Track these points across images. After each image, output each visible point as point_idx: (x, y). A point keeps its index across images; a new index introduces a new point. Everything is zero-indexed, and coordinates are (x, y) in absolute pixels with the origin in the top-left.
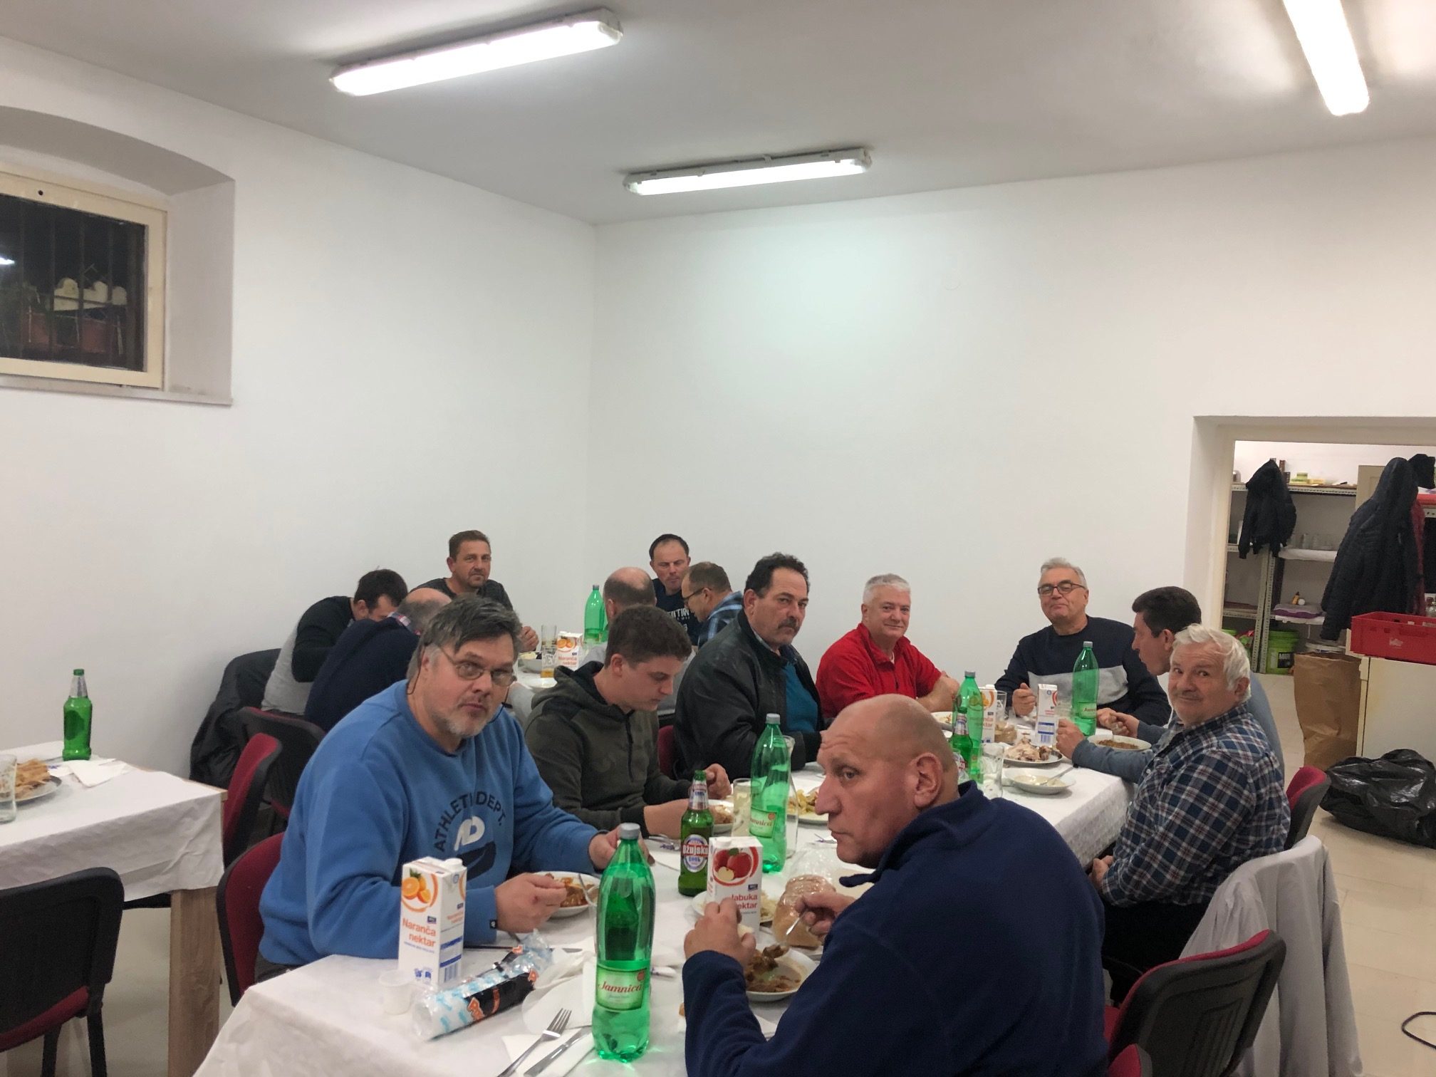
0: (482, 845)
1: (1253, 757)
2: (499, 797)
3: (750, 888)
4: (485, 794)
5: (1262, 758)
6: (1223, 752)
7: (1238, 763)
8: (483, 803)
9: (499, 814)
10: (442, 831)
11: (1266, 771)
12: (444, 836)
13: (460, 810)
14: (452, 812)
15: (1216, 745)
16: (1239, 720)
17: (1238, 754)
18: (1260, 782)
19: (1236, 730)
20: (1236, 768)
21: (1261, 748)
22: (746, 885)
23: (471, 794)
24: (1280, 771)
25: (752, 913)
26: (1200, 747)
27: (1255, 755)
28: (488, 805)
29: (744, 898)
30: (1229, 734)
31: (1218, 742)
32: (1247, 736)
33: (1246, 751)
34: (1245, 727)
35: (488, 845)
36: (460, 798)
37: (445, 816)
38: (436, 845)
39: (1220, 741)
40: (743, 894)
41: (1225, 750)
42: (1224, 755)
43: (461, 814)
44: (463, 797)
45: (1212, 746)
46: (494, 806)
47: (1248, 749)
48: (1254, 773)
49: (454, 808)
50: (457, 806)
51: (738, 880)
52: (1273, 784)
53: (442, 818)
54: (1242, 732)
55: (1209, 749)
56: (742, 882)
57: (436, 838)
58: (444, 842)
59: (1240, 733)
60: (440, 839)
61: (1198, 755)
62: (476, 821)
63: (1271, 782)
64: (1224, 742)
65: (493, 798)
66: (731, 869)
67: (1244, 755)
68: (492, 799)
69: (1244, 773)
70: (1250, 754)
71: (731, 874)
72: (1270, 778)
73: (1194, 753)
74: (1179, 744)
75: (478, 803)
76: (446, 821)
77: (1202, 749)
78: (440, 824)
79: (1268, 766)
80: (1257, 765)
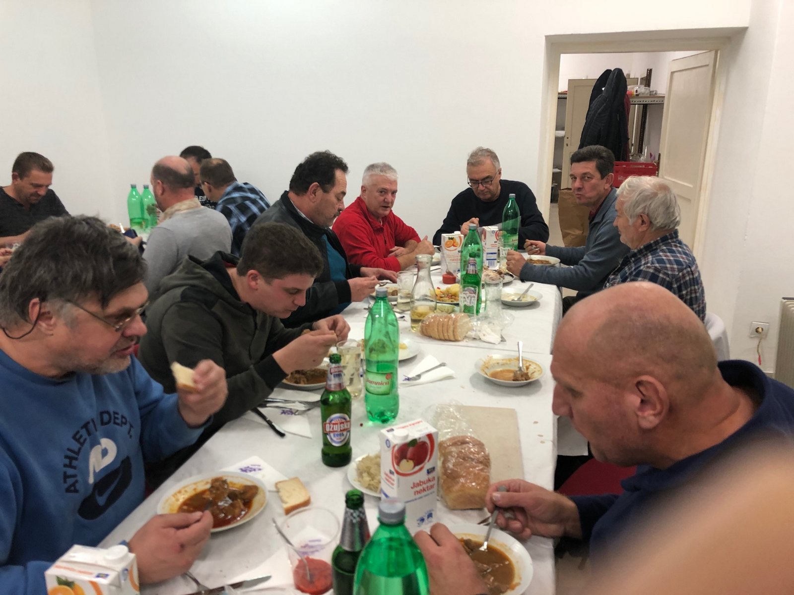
0: (118, 465)
1: (678, 269)
2: (123, 411)
3: (429, 472)
4: (108, 413)
5: (686, 268)
6: (655, 267)
7: (668, 275)
8: (109, 422)
9: (127, 427)
10: (70, 471)
11: (687, 278)
12: (74, 476)
13: (85, 440)
14: (75, 446)
15: (650, 262)
16: (669, 243)
17: (666, 267)
18: (683, 286)
19: (667, 250)
20: (665, 277)
21: (686, 262)
22: (425, 471)
23: (93, 420)
24: (698, 278)
25: (431, 493)
26: (640, 264)
27: (680, 267)
28: (115, 423)
29: (424, 483)
30: (661, 254)
31: (652, 260)
32: (675, 254)
33: (672, 265)
34: (674, 248)
35: (123, 462)
36: (82, 428)
37: (70, 454)
38: (68, 490)
39: (654, 259)
40: (422, 480)
41: (657, 265)
42: (656, 269)
43: (87, 445)
44: (86, 426)
45: (647, 263)
46: (119, 421)
47: (674, 263)
48: (678, 280)
49: (78, 440)
50: (81, 436)
51: (417, 468)
52: (693, 288)
53: (67, 457)
54: (672, 251)
55: (646, 266)
56: (421, 469)
57: (65, 482)
58: (76, 481)
59: (670, 252)
60: (70, 481)
61: (637, 271)
62: (106, 443)
63: (691, 286)
64: (656, 259)
65: (117, 413)
66: (411, 459)
67: (671, 268)
68: (116, 416)
69: (670, 281)
70: (675, 266)
71: (411, 463)
72: (690, 283)
73: (635, 270)
74: (627, 265)
75: (103, 423)
76: (71, 459)
77: (641, 266)
78: (65, 466)
79: (689, 275)
80: (681, 274)
